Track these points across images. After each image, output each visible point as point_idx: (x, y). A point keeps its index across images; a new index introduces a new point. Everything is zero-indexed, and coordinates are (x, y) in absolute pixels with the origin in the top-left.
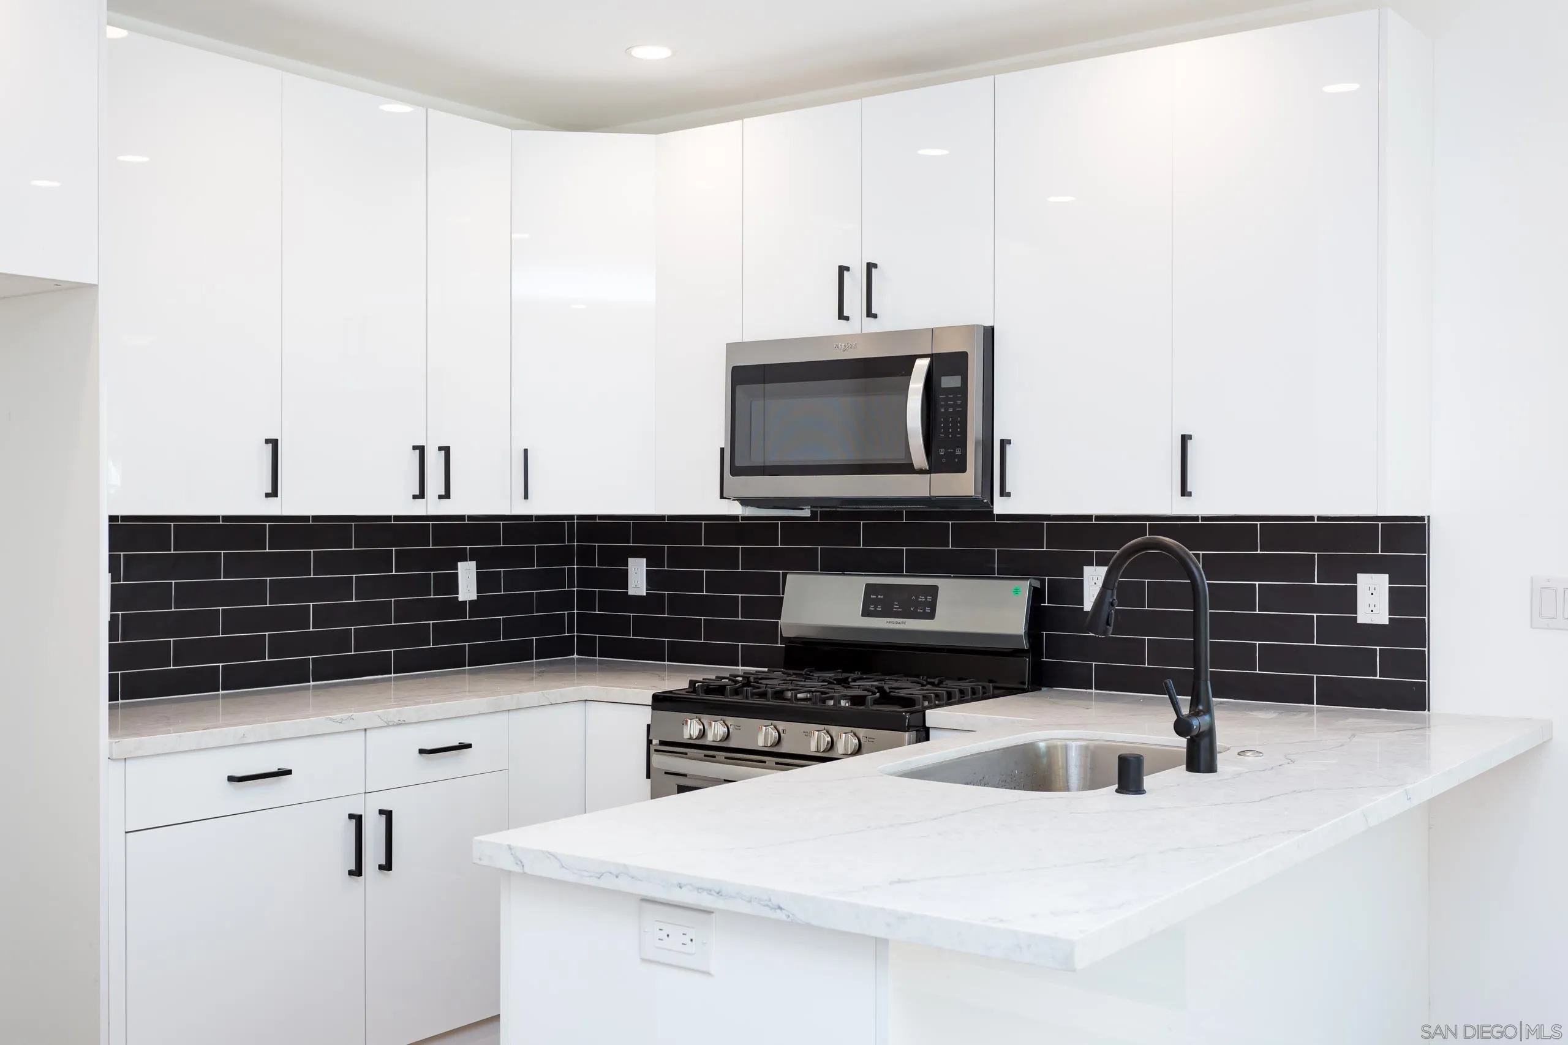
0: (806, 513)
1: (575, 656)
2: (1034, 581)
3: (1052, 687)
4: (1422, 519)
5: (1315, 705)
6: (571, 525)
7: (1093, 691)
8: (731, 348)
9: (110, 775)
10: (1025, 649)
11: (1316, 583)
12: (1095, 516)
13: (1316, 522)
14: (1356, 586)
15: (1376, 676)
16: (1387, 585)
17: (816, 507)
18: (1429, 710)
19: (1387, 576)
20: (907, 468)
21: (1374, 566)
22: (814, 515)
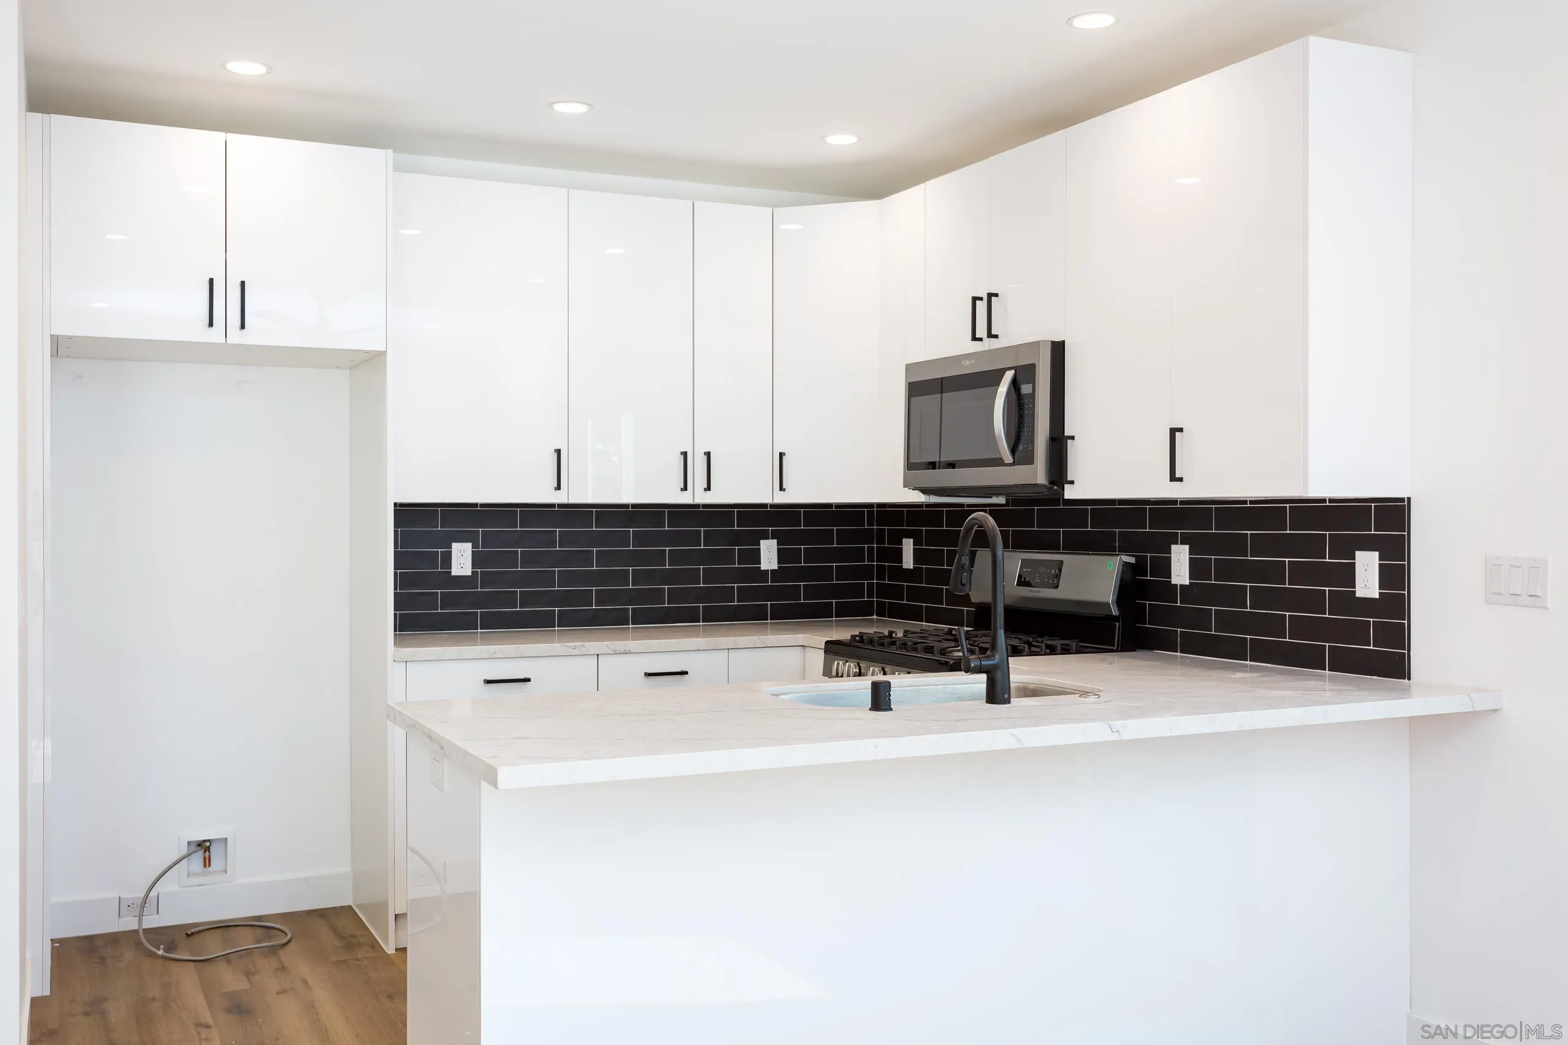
0: (1001, 500)
1: (875, 617)
2: (1125, 557)
3: (1152, 649)
4: (1402, 500)
5: (1327, 671)
6: (870, 513)
7: (1179, 654)
8: (909, 368)
9: (396, 673)
10: (1112, 616)
11: (1327, 560)
12: (1180, 501)
13: (1328, 504)
14: (1355, 563)
15: (1370, 646)
16: (1377, 562)
17: (1009, 496)
18: (1409, 679)
19: (1377, 553)
20: (999, 462)
21: (1368, 545)
22: (1007, 504)
